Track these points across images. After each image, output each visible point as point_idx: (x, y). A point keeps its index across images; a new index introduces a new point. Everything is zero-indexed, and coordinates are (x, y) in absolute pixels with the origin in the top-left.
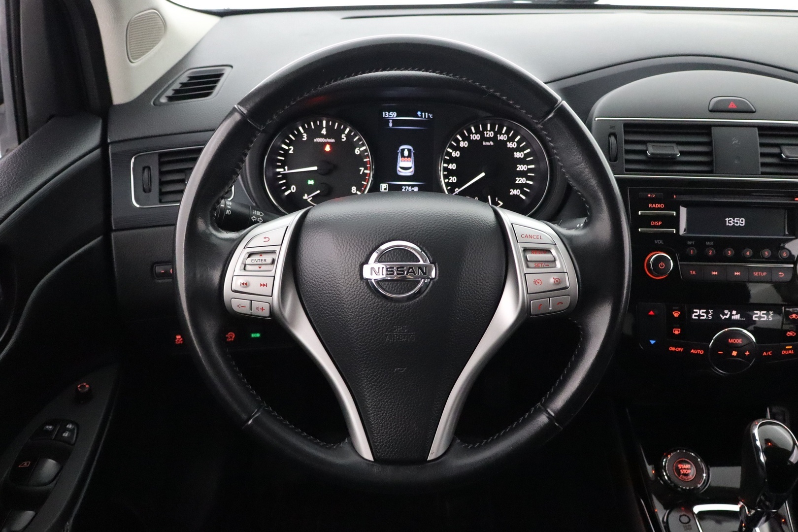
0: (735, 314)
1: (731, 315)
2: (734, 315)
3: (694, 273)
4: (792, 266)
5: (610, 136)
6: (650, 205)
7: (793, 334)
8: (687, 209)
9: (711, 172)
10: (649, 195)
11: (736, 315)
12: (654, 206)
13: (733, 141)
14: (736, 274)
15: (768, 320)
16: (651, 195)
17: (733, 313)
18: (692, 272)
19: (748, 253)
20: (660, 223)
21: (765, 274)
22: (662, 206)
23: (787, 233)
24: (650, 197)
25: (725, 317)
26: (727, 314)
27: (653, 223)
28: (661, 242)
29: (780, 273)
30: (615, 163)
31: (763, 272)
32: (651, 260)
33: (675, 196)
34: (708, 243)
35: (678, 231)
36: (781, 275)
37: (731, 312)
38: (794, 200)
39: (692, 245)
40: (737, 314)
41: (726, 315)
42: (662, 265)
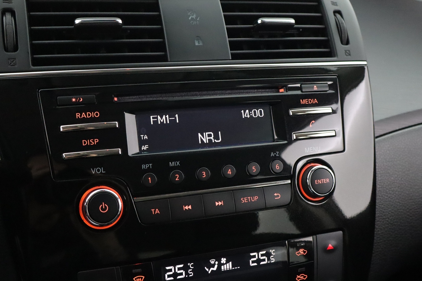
0: (225, 262)
1: (220, 265)
2: (223, 264)
3: (157, 211)
4: (289, 181)
5: (3, 13)
6: (78, 115)
7: (305, 277)
8: (136, 117)
9: (164, 59)
10: (74, 100)
11: (226, 264)
12: (84, 115)
13: (189, 16)
14: (217, 204)
15: (270, 263)
16: (76, 99)
17: (222, 262)
18: (155, 211)
19: (229, 172)
20: (96, 141)
21: (256, 198)
22: (97, 114)
23: (276, 137)
24: (76, 102)
25: (212, 269)
26: (215, 264)
27: (85, 143)
28: (102, 170)
29: (276, 194)
30: (16, 53)
31: (253, 196)
32: (87, 200)
33: (116, 99)
34: (172, 164)
35: (125, 150)
36: (278, 196)
37: (219, 261)
38: (279, 92)
39: (149, 170)
40: (227, 262)
41: (213, 266)
42: (104, 208)
